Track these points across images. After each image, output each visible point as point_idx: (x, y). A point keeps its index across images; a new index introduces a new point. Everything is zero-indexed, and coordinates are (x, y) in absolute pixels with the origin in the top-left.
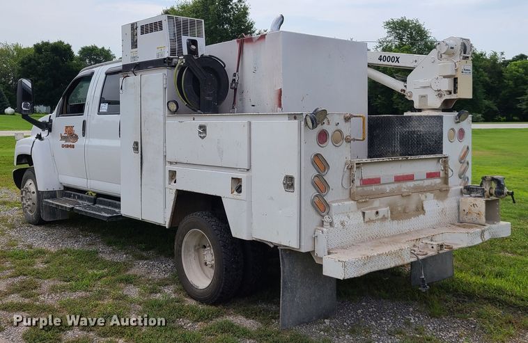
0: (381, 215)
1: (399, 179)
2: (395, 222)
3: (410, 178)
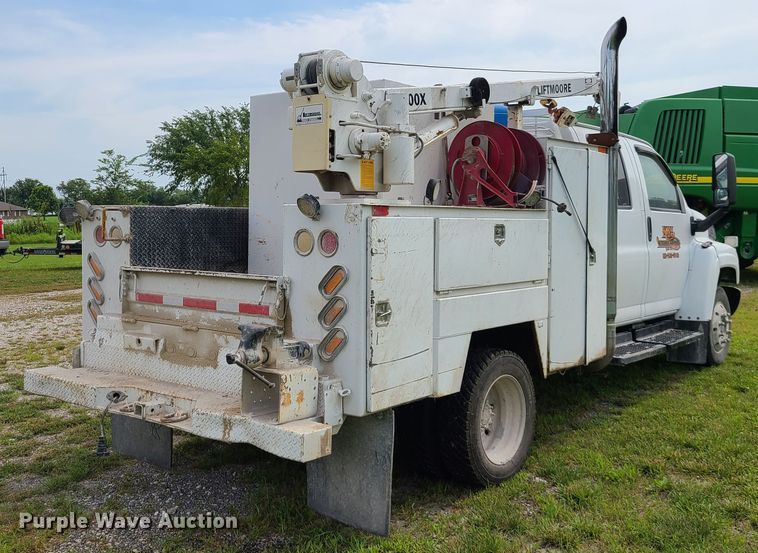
0: (144, 346)
1: (189, 303)
2: (166, 362)
3: (210, 306)
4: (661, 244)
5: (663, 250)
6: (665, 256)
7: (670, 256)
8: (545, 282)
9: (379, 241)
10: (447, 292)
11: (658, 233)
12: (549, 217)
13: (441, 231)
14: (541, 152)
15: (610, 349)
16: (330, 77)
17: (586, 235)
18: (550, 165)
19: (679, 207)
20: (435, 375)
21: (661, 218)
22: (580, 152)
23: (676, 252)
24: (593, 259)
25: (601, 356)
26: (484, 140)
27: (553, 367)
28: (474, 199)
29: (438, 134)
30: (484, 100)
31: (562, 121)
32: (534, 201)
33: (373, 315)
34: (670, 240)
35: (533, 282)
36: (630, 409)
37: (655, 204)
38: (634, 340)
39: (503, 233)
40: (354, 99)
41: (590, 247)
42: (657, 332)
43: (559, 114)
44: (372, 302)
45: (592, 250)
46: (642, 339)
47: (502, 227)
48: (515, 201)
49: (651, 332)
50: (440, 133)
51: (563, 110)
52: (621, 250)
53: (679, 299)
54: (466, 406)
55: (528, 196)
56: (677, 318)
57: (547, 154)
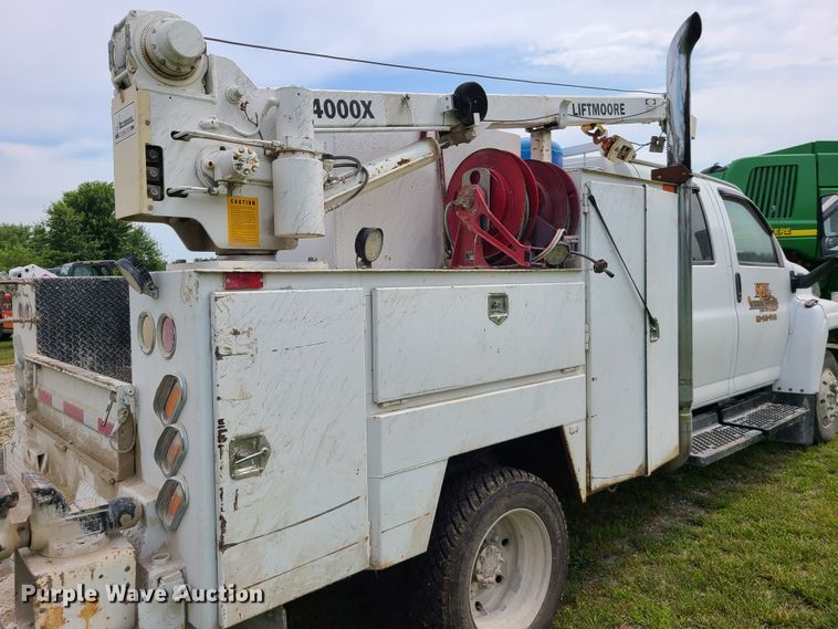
3: (80, 417)
4: (753, 305)
5: (757, 312)
6: (759, 319)
7: (766, 318)
8: (582, 369)
9: (236, 333)
10: (398, 403)
11: (749, 291)
12: (587, 280)
13: (381, 309)
14: (571, 190)
15: (684, 445)
16: (147, 56)
17: (645, 304)
18: (585, 207)
19: (776, 260)
20: (373, 538)
21: (753, 274)
22: (634, 190)
23: (772, 313)
24: (655, 333)
25: (672, 457)
26: (485, 174)
27: (596, 484)
28: (472, 258)
29: (400, 164)
30: (477, 116)
31: (613, 153)
32: (560, 257)
33: (226, 460)
34: (765, 300)
35: (562, 370)
36: (715, 516)
37: (746, 258)
38: (721, 422)
39: (505, 307)
40: (208, 97)
41: (650, 318)
42: (750, 409)
43: (608, 145)
44: (222, 438)
45: (653, 322)
46: (730, 420)
47: (503, 297)
48: (527, 259)
49: (742, 409)
50: (403, 162)
51: (615, 139)
52: (697, 316)
53: (778, 368)
54: (442, 569)
55: (547, 252)
56: (775, 389)
57: (582, 192)
